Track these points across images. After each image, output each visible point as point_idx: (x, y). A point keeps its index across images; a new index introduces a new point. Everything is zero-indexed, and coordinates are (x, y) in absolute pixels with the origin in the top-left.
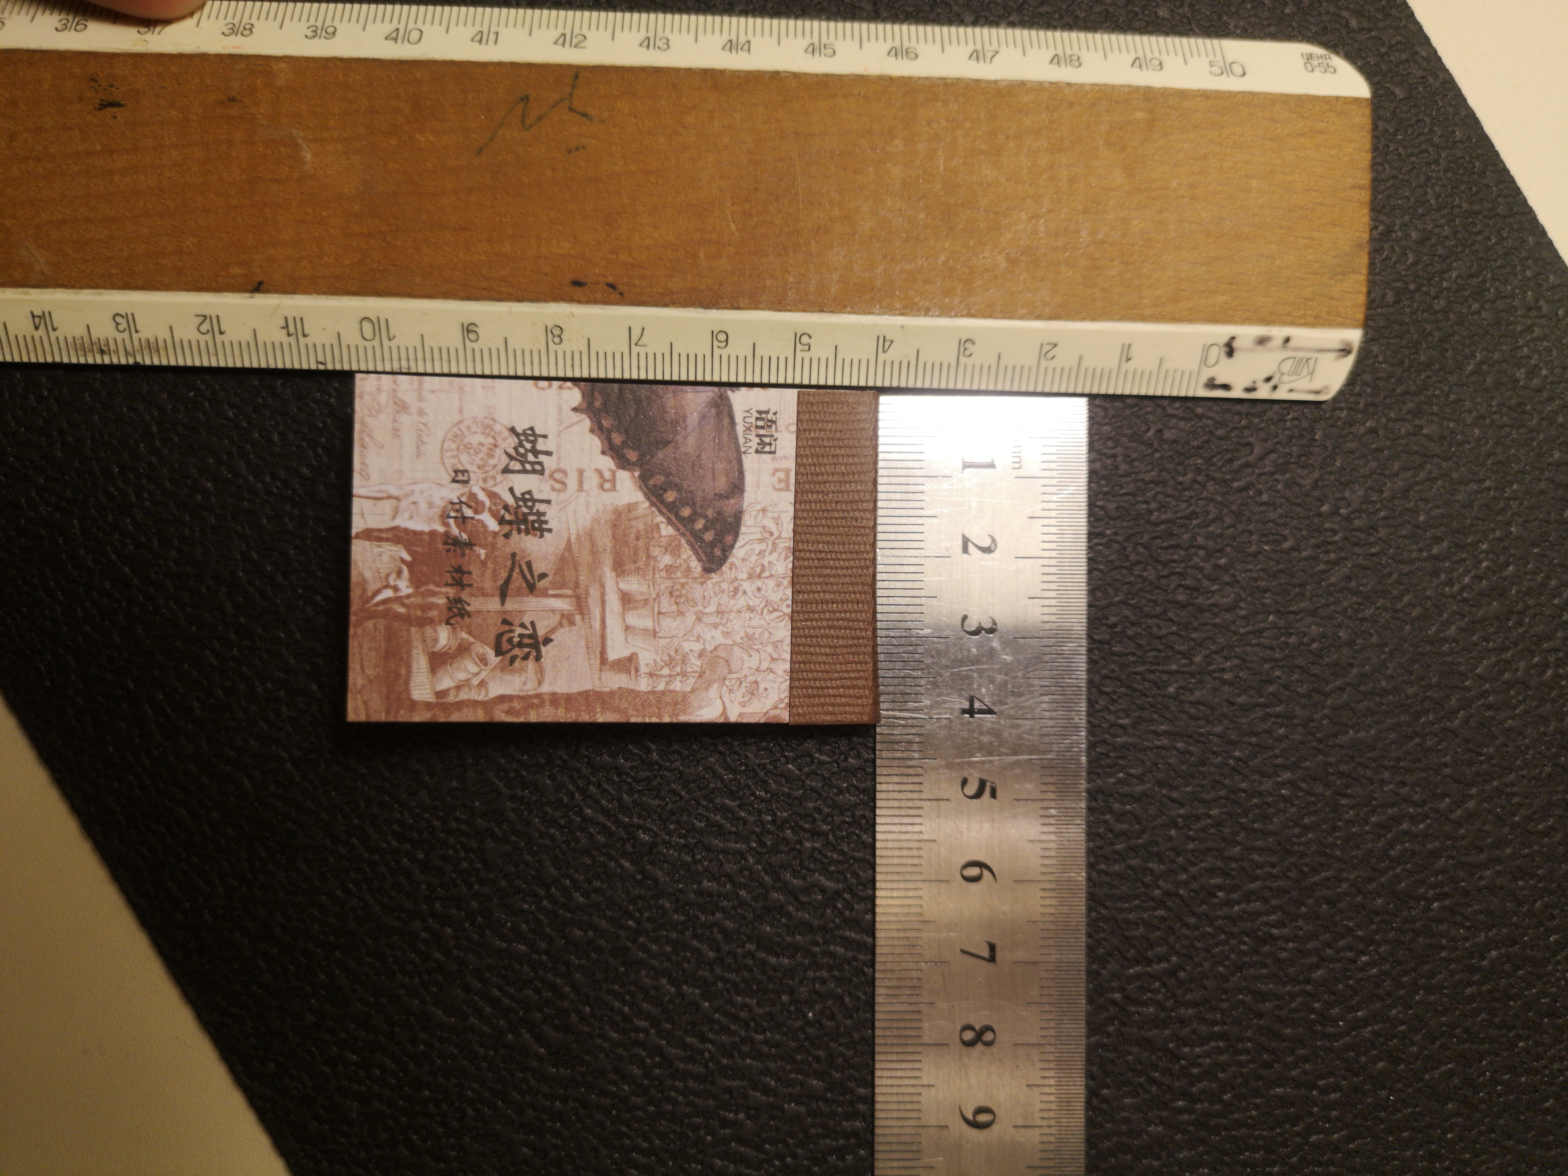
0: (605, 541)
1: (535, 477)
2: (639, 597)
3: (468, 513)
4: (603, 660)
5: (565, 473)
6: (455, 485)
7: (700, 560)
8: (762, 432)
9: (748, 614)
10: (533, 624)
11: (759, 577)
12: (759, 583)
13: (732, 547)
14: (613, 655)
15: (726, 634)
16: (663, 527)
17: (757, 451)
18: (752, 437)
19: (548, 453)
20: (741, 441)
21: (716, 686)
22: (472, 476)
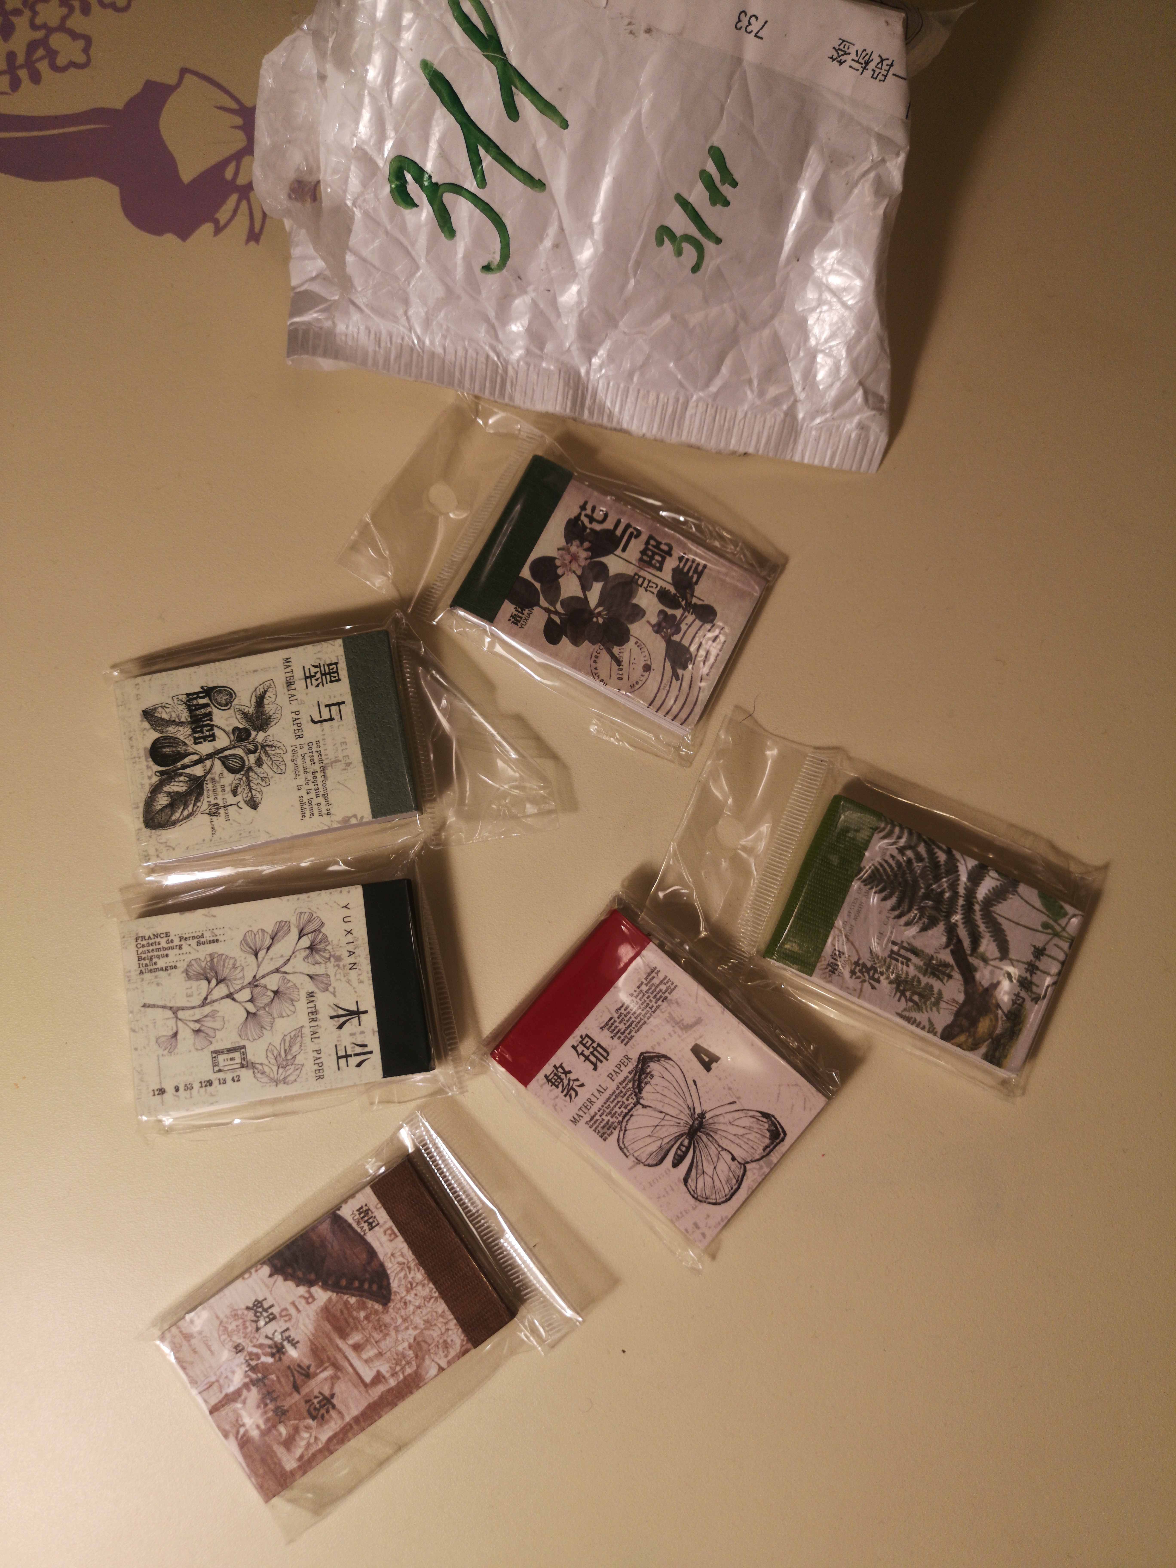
0: (328, 1327)
1: (273, 1322)
2: (362, 1342)
3: (253, 1363)
4: (365, 1385)
5: (286, 1309)
6: (239, 1354)
7: (377, 1302)
8: (366, 1218)
9: (419, 1311)
10: (320, 1393)
11: (412, 1288)
12: (413, 1292)
13: (389, 1284)
14: (368, 1379)
15: (416, 1328)
16: (349, 1299)
17: (370, 1230)
18: (363, 1224)
19: (272, 1306)
20: (359, 1230)
21: (427, 1357)
22: (244, 1344)
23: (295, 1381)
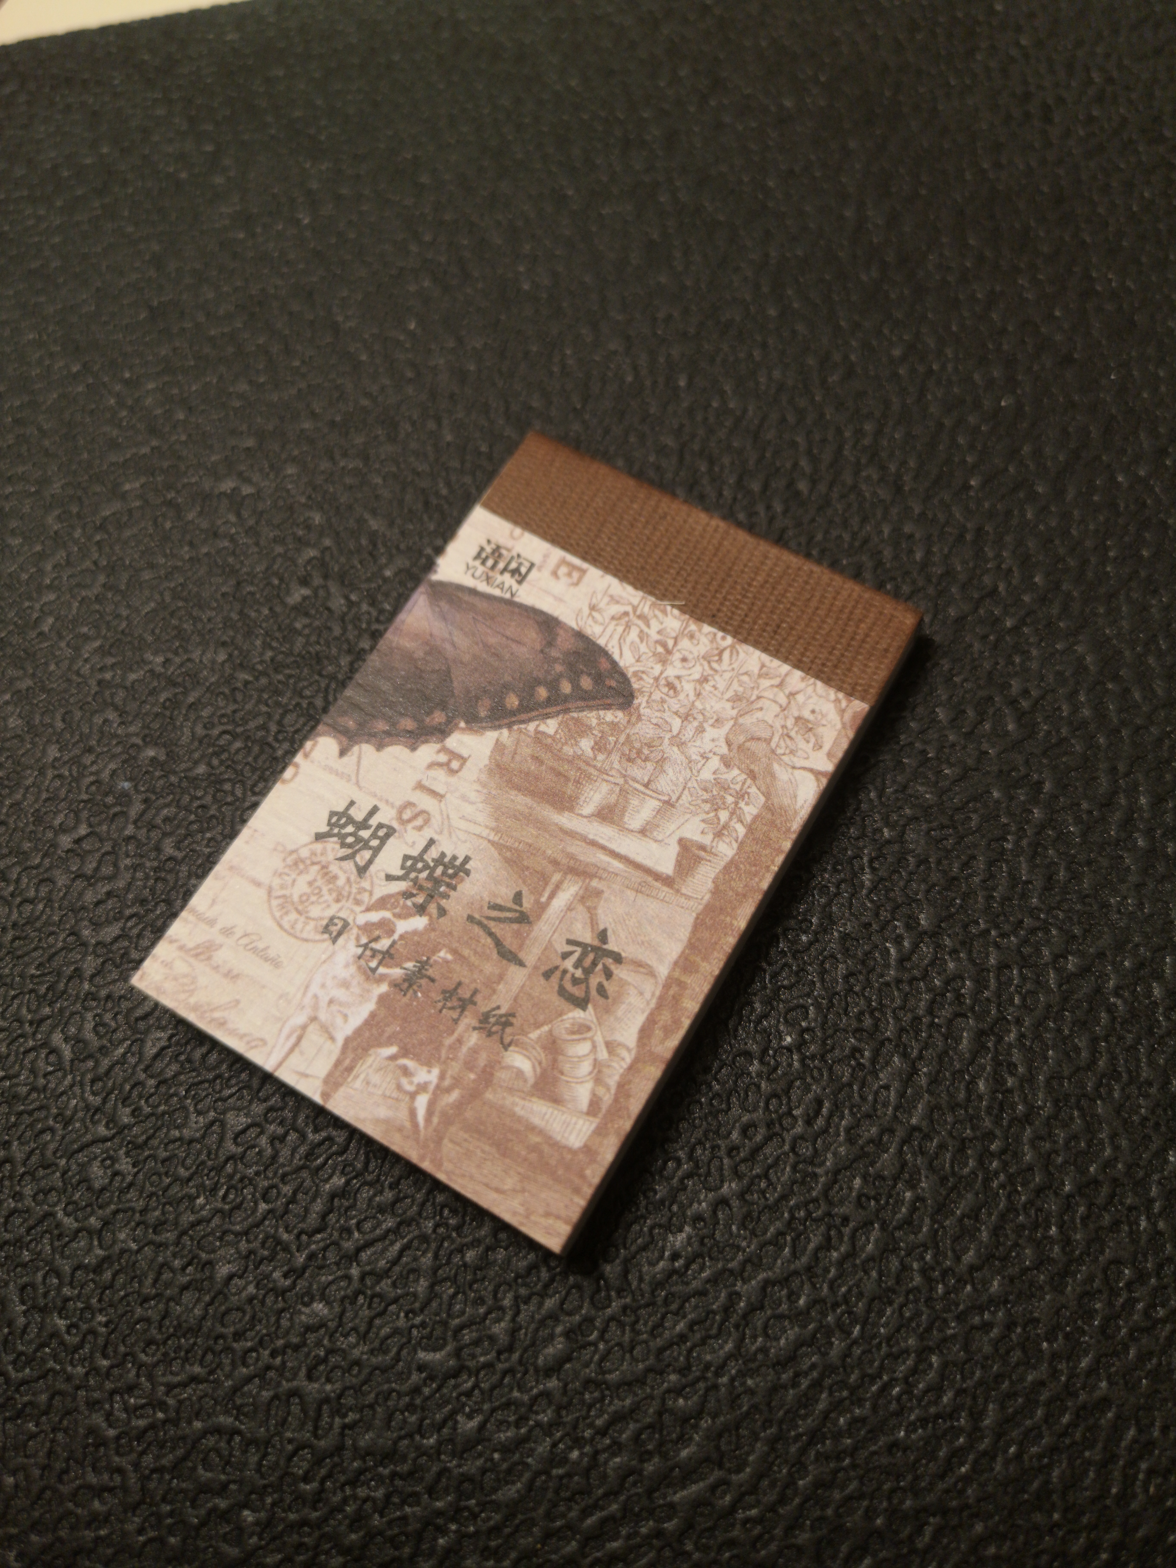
0: (521, 801)
1: (391, 841)
2: (613, 799)
3: (383, 944)
4: (668, 881)
5: (409, 804)
6: (341, 941)
7: (608, 707)
8: (501, 565)
9: (708, 687)
10: (570, 942)
11: (669, 652)
12: (677, 656)
13: (614, 664)
14: (666, 865)
15: (718, 722)
16: (543, 728)
17: (520, 582)
18: (499, 579)
19: (374, 810)
20: (497, 592)
21: (776, 766)
22: (342, 914)
23: (498, 943)
